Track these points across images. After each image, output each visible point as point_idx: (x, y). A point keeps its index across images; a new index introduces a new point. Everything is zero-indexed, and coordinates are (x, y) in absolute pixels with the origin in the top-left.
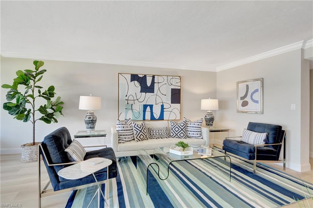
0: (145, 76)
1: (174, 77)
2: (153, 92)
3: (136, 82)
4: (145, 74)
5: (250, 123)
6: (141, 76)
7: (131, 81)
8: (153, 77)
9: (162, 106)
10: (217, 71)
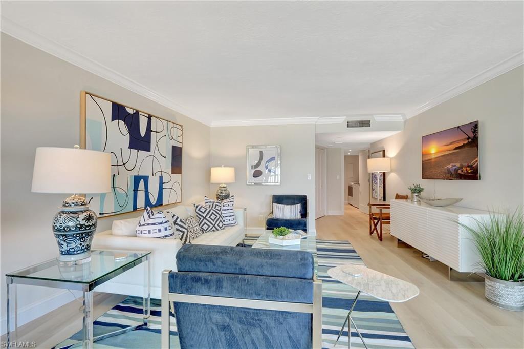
0: (137, 113)
1: (175, 125)
2: (148, 150)
3: (122, 123)
4: (138, 109)
5: (273, 196)
6: (131, 111)
7: (112, 120)
8: (150, 118)
9: (161, 178)
10: (211, 126)
